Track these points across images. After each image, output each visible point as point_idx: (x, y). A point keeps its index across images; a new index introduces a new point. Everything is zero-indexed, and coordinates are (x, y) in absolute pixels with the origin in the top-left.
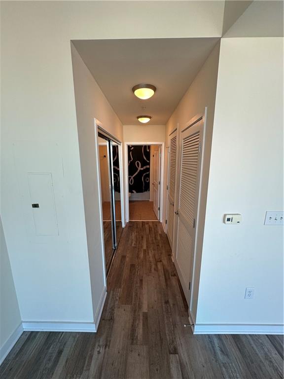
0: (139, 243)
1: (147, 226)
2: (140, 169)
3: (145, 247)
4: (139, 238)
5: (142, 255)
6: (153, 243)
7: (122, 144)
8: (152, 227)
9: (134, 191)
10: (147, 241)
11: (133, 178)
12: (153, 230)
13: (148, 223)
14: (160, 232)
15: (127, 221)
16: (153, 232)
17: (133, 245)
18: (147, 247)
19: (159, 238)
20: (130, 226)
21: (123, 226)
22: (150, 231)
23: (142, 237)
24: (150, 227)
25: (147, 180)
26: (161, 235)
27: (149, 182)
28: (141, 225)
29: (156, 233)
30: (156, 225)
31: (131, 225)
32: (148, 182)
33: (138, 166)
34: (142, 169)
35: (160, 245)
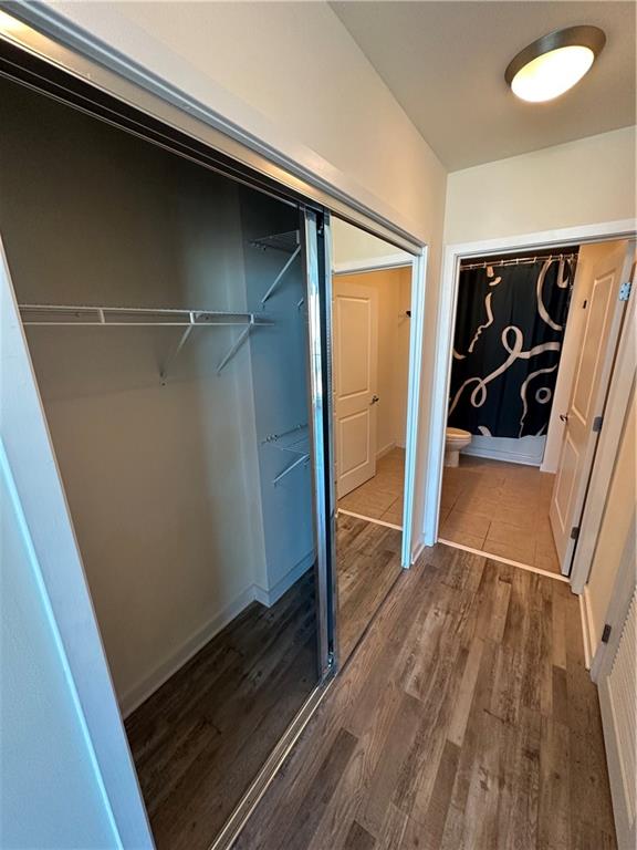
0: (441, 683)
1: (501, 590)
2: (516, 353)
3: (457, 731)
4: (449, 651)
5: (426, 785)
6: (507, 721)
7: (425, 251)
8: (526, 605)
9: (483, 429)
10: (479, 692)
11: (486, 385)
12: (526, 624)
13: (509, 575)
14: (559, 659)
15: (429, 538)
16: (524, 638)
17: (409, 686)
18: (470, 735)
19: (546, 693)
20: (430, 569)
21: (407, 559)
22: (508, 625)
23: (464, 652)
24: (513, 607)
25: (543, 395)
26: (561, 678)
27: (549, 404)
28: (476, 576)
29: (538, 653)
30: (548, 604)
31: (437, 565)
32: (543, 402)
33: (512, 346)
34: (526, 355)
35: (547, 760)
